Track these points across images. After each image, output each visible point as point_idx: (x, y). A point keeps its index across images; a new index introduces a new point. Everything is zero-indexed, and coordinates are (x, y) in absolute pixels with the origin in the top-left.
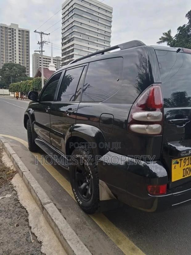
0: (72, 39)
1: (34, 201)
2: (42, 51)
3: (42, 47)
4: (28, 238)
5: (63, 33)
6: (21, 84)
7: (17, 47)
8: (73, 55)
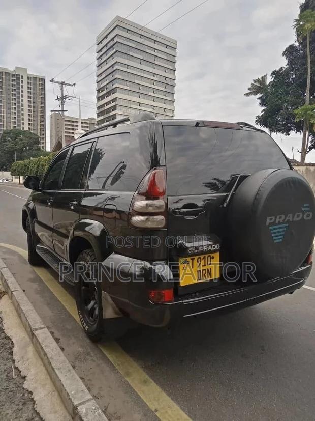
0: (114, 91)
1: (24, 329)
2: (63, 111)
3: (63, 105)
4: (9, 373)
5: (98, 80)
6: (29, 163)
7: (26, 103)
8: (115, 114)
